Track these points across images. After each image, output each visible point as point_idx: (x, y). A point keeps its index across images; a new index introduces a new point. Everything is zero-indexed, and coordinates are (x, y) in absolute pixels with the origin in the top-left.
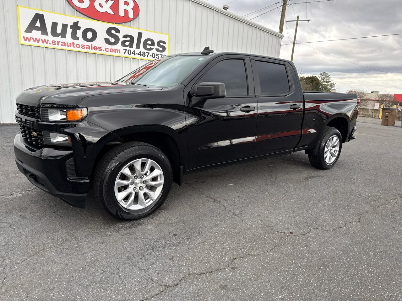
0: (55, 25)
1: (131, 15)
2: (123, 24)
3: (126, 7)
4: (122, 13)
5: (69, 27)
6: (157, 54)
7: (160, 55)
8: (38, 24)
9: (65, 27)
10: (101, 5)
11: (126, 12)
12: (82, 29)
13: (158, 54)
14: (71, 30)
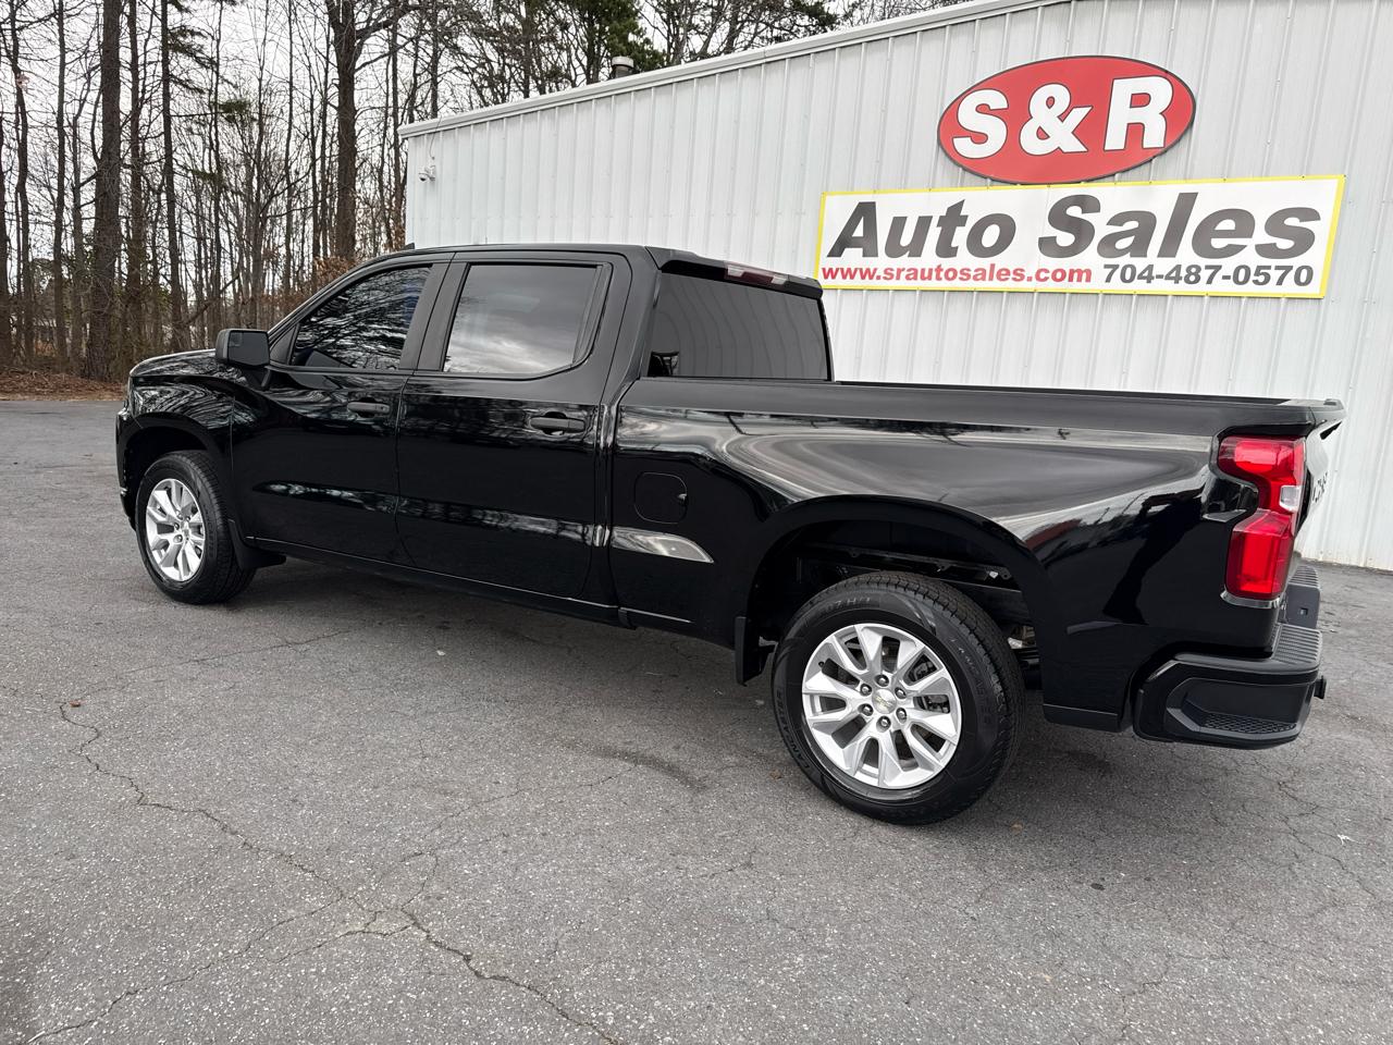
0: (898, 223)
1: (1154, 137)
2: (1117, 175)
3: (1138, 115)
4: (1115, 139)
5: (935, 222)
6: (1259, 268)
7: (1278, 268)
8: (859, 232)
9: (924, 223)
10: (1042, 134)
11: (1135, 131)
12: (970, 224)
13: (1269, 267)
14: (940, 228)
